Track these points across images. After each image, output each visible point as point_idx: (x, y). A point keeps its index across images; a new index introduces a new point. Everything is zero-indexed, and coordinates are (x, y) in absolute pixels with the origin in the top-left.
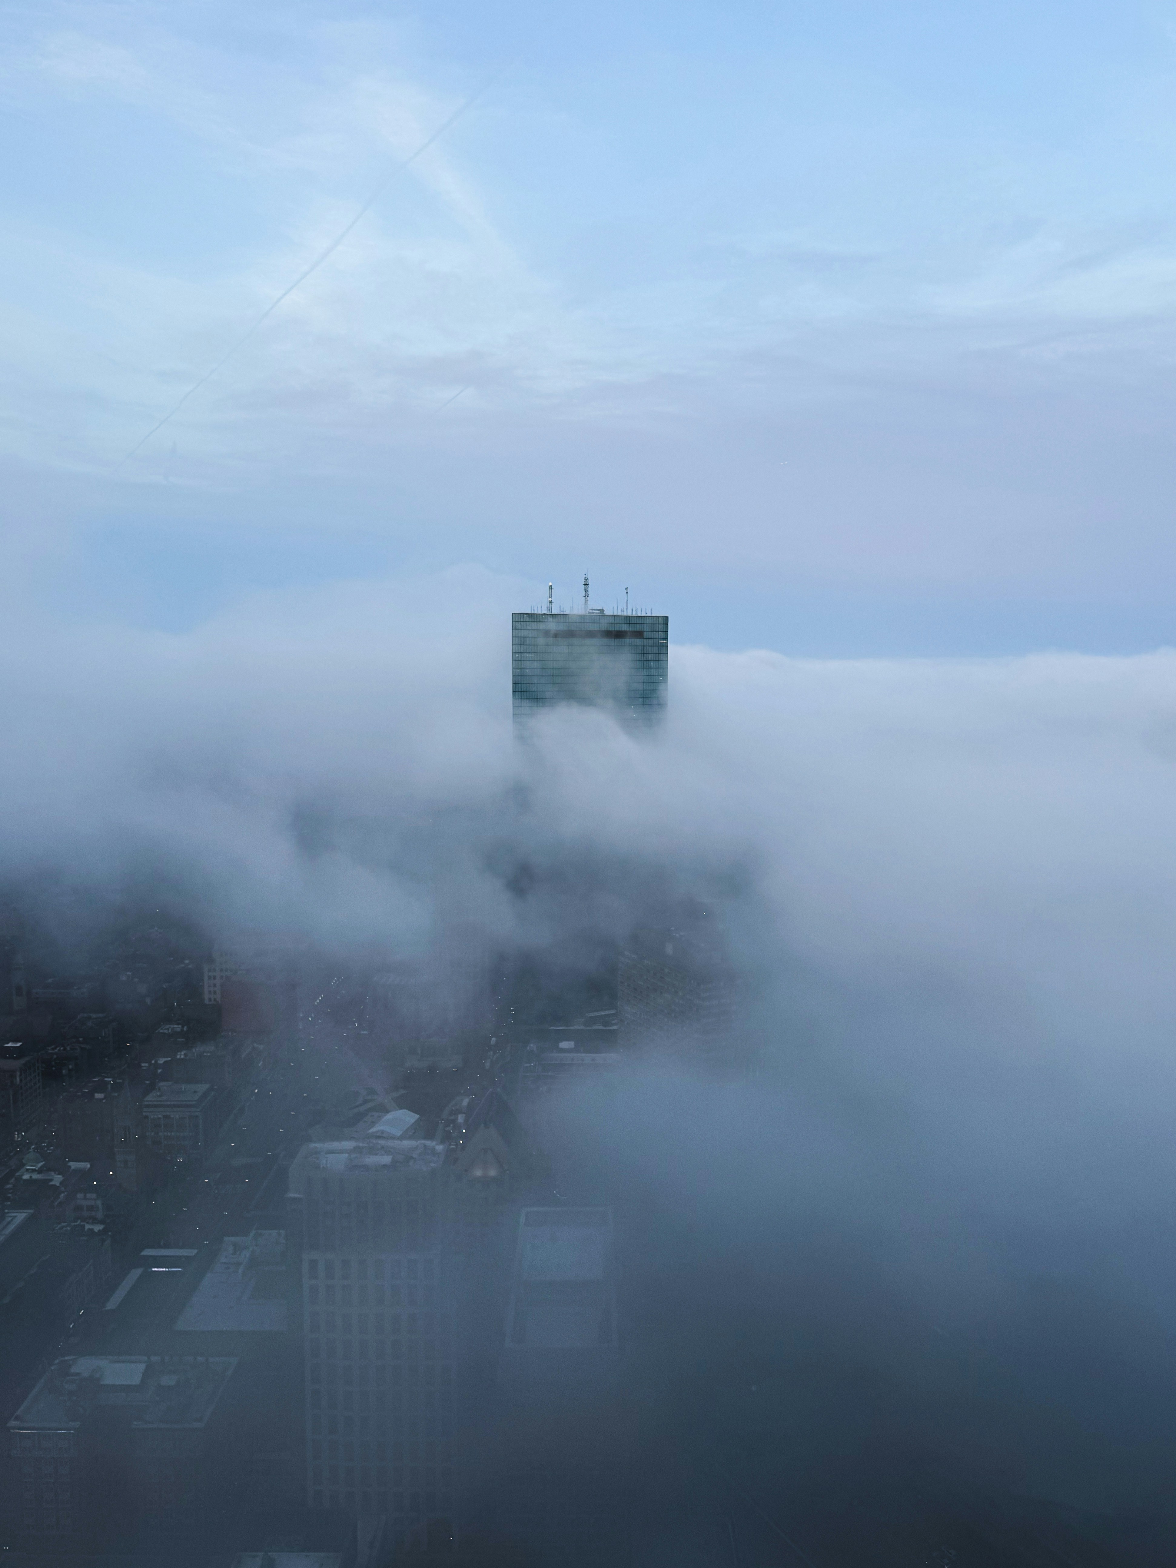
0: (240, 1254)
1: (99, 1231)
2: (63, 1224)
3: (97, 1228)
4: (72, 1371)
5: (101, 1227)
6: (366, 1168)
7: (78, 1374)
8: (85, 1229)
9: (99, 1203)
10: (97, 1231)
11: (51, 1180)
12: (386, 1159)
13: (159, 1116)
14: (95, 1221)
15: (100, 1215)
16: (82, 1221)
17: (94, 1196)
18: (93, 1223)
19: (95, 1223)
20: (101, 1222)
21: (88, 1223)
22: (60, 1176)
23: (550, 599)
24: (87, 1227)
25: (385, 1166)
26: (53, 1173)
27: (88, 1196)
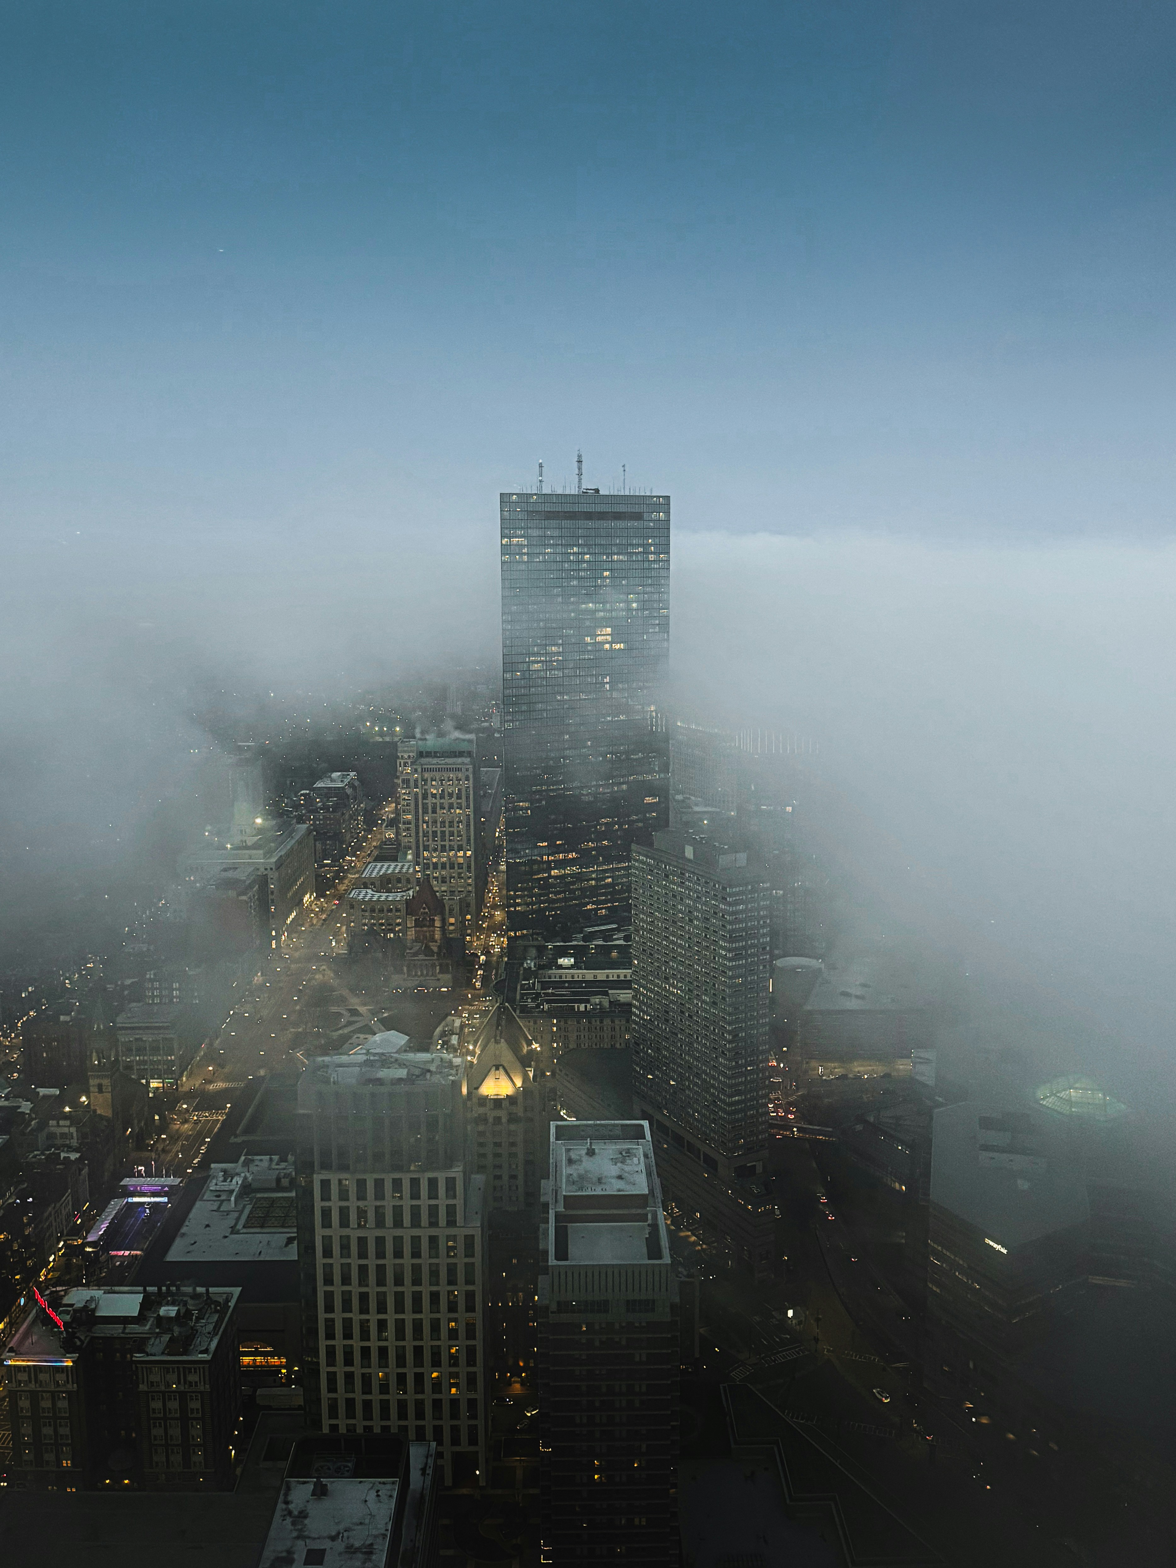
0: (231, 1181)
1: (76, 1159)
2: (35, 1153)
3: (74, 1156)
4: (66, 1301)
5: (78, 1155)
6: (380, 1082)
7: (72, 1305)
8: (60, 1156)
9: (73, 1130)
10: (73, 1159)
11: (19, 1107)
12: (402, 1073)
13: (131, 1039)
14: (70, 1149)
15: (74, 1143)
16: (55, 1149)
17: (68, 1123)
18: (68, 1152)
19: (70, 1151)
20: (76, 1150)
21: (63, 1151)
22: (29, 1103)
23: (540, 478)
24: (63, 1155)
25: (401, 1079)
26: (21, 1100)
27: (62, 1123)
